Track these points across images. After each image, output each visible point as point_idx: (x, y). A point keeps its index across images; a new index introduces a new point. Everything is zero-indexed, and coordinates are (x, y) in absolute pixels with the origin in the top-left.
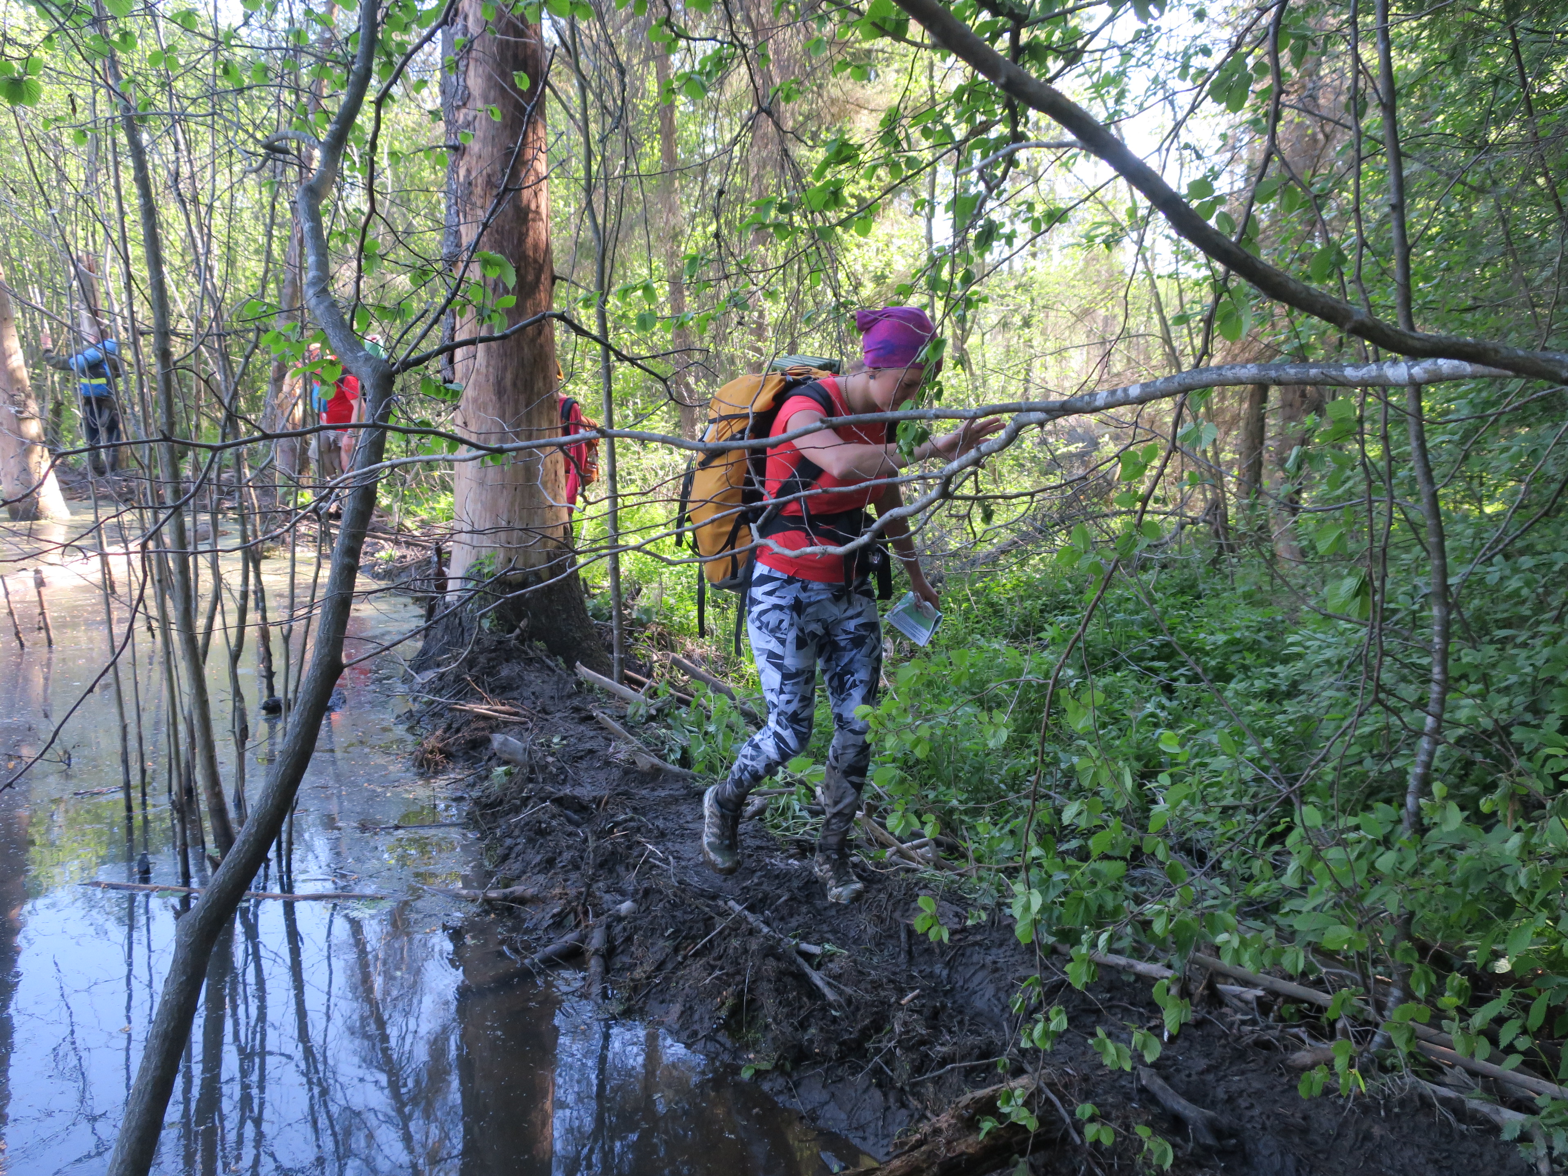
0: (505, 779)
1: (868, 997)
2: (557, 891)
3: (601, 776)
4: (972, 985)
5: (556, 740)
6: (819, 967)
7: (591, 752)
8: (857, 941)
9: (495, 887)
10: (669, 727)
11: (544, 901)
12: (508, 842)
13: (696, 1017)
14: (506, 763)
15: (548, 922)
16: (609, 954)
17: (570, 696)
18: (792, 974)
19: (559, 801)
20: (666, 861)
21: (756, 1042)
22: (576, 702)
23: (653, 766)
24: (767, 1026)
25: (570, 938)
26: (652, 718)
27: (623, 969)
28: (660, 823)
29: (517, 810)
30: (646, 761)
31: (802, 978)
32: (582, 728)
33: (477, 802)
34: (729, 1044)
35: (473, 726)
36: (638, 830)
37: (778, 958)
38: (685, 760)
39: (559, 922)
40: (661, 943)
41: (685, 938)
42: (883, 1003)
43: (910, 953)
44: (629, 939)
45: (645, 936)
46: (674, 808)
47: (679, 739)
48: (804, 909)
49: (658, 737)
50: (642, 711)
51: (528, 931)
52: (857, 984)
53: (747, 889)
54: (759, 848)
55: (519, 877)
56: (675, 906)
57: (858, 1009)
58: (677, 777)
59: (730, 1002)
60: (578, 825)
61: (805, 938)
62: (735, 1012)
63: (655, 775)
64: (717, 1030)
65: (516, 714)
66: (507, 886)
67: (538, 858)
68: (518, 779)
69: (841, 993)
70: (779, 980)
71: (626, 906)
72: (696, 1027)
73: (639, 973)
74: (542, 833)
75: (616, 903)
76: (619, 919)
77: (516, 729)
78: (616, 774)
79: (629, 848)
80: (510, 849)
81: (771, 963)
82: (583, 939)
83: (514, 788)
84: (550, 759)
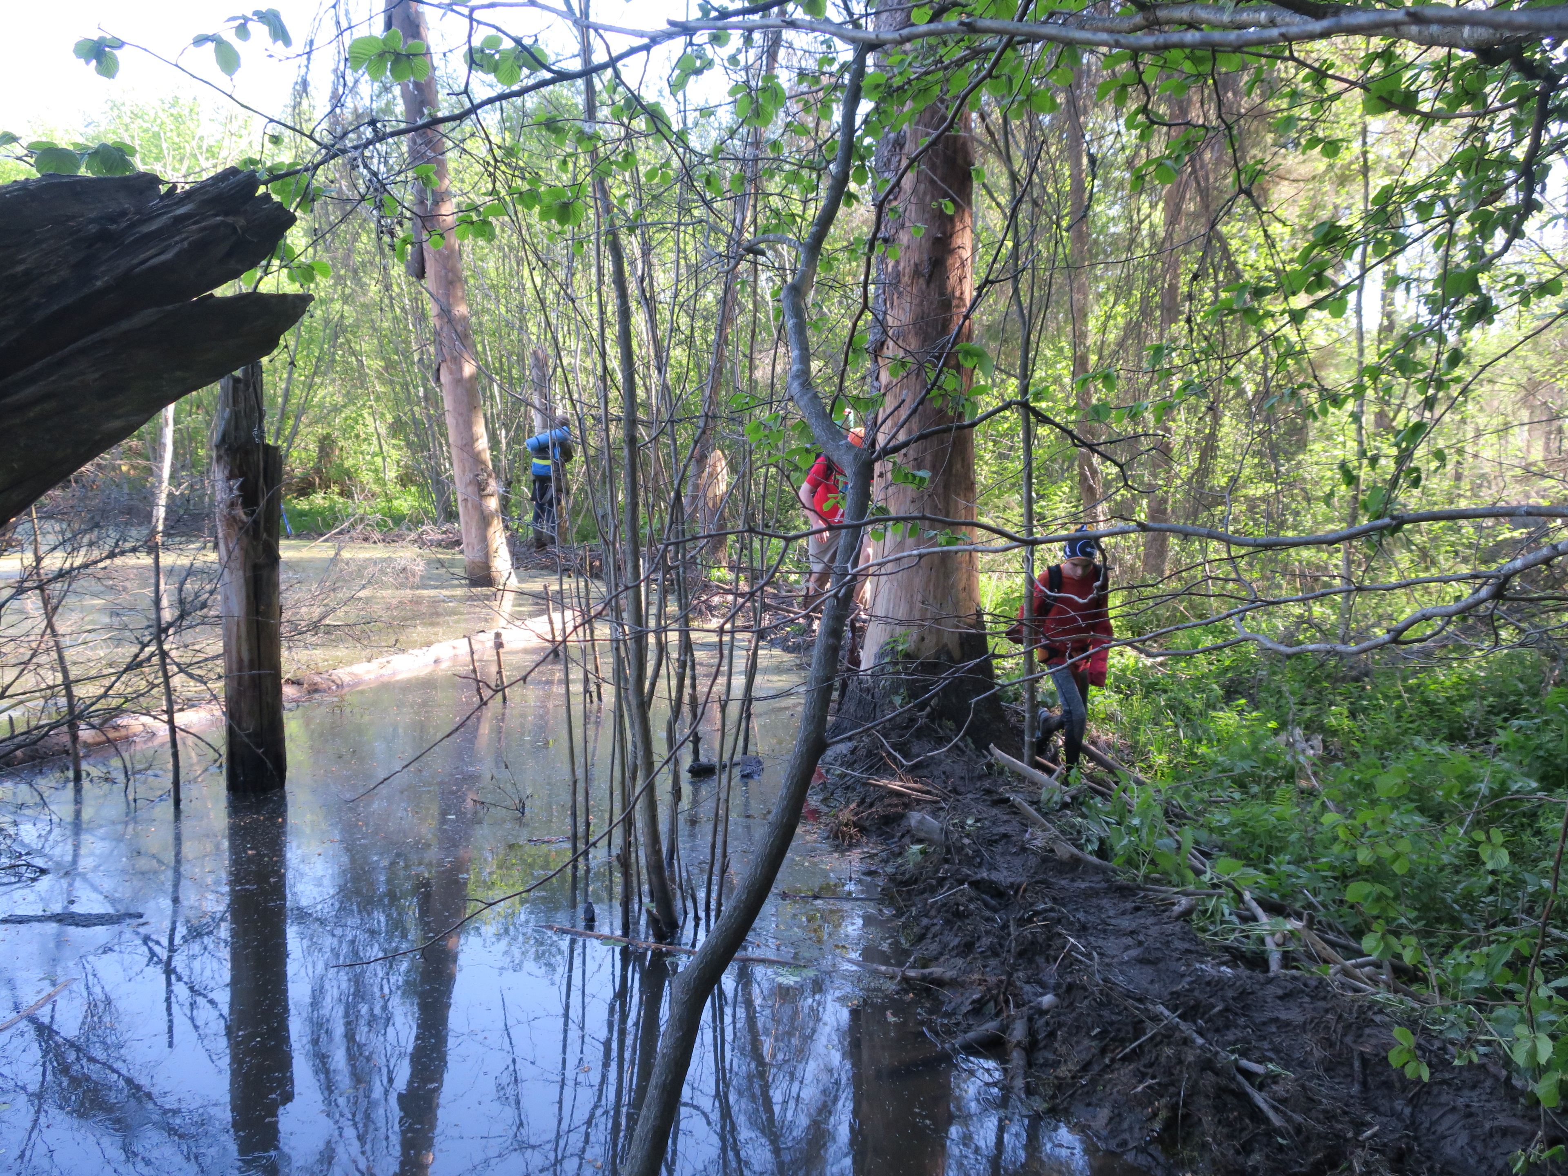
0: (920, 857)
1: (1320, 1128)
2: (976, 976)
3: (1018, 861)
4: (1442, 1128)
5: (970, 822)
6: (1261, 1088)
7: (1005, 836)
8: (1303, 1064)
9: (913, 967)
10: (1084, 816)
11: (962, 985)
12: (925, 921)
13: (1125, 1125)
14: (920, 841)
15: (966, 1007)
16: (1031, 1047)
17: (980, 777)
18: (1232, 1092)
19: (975, 884)
20: (1089, 956)
21: (1192, 1161)
22: (987, 784)
23: (1072, 856)
24: (1204, 1146)
25: (990, 1026)
26: (1065, 805)
27: (1046, 1065)
28: (1081, 915)
29: (933, 890)
30: (1065, 850)
31: (1243, 1097)
32: (995, 811)
33: (892, 878)
34: (1162, 1159)
35: (886, 801)
36: (1059, 921)
37: (1217, 1073)
38: (1103, 852)
39: (978, 1010)
40: (1086, 1042)
41: (1112, 1040)
42: (1337, 1136)
43: (1364, 1084)
44: (1052, 1035)
45: (1070, 1034)
46: (1095, 902)
47: (1095, 830)
48: (1242, 1021)
49: (1073, 826)
50: (1056, 798)
51: (947, 1015)
52: (1306, 1111)
53: (1175, 995)
54: (1188, 951)
55: (936, 959)
56: (1101, 1004)
57: (1308, 1139)
58: (1097, 869)
59: (1163, 1114)
60: (995, 911)
61: (1244, 1054)
62: (1170, 1125)
63: (1074, 865)
64: (1150, 1142)
65: (928, 792)
66: (924, 966)
67: (956, 941)
68: (935, 858)
69: (1289, 1120)
70: (1217, 1096)
71: (1048, 1000)
72: (1127, 1136)
73: (1063, 1071)
74: (959, 915)
75: (1037, 995)
76: (1042, 1012)
77: (929, 807)
78: (1033, 861)
79: (1049, 939)
80: (927, 928)
81: (1210, 1077)
82: (1005, 1028)
83: (930, 867)
84: (966, 841)
